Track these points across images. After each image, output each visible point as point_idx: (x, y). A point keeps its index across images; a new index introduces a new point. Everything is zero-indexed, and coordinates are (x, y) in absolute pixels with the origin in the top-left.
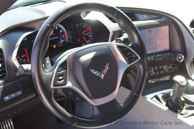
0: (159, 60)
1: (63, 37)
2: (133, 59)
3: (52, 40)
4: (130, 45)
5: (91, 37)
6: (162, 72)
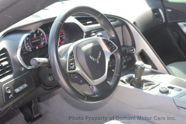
1: (43, 39)
2: (114, 49)
3: (35, 42)
4: (109, 38)
5: (64, 39)
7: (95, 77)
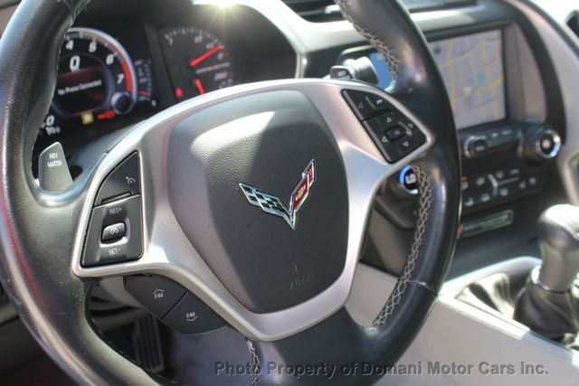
0: (476, 152)
1: (120, 81)
2: (406, 144)
3: (76, 93)
4: (389, 89)
5: (223, 80)
6: (486, 198)
7: (265, 300)
